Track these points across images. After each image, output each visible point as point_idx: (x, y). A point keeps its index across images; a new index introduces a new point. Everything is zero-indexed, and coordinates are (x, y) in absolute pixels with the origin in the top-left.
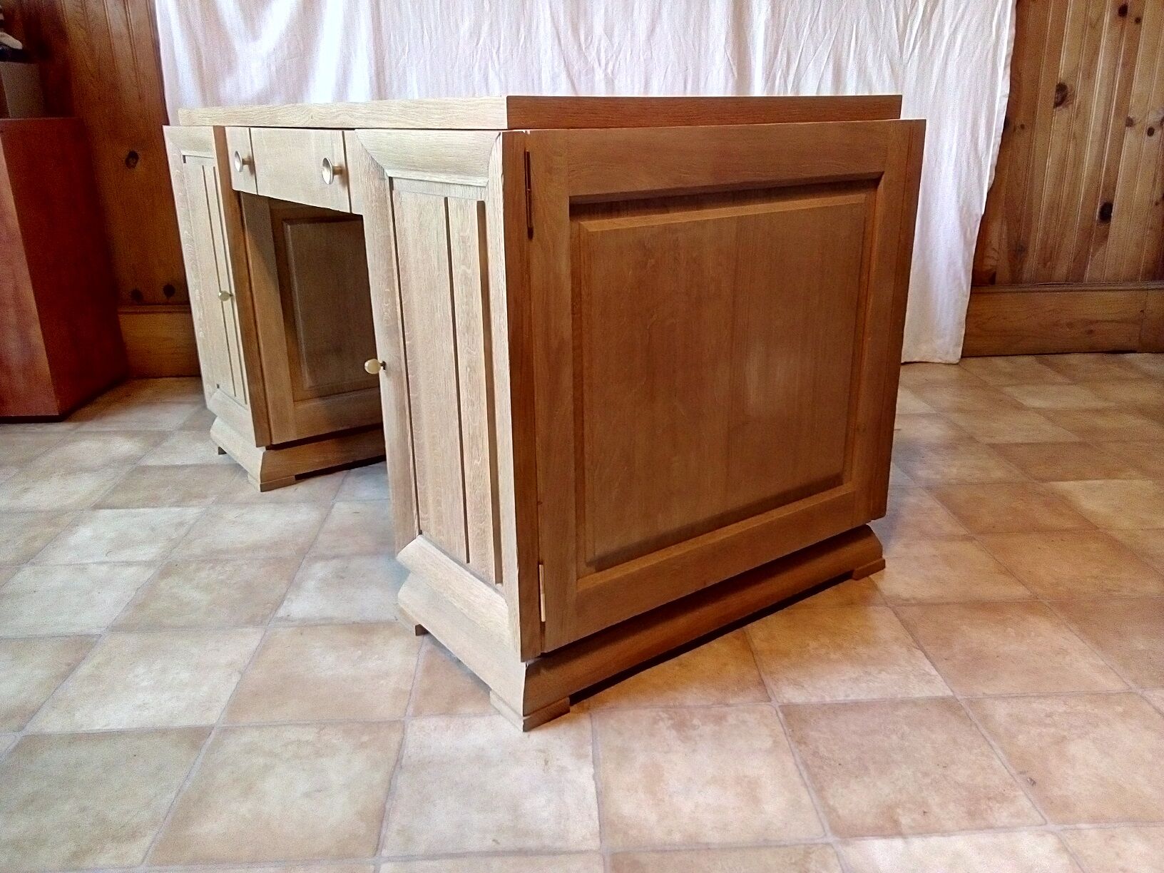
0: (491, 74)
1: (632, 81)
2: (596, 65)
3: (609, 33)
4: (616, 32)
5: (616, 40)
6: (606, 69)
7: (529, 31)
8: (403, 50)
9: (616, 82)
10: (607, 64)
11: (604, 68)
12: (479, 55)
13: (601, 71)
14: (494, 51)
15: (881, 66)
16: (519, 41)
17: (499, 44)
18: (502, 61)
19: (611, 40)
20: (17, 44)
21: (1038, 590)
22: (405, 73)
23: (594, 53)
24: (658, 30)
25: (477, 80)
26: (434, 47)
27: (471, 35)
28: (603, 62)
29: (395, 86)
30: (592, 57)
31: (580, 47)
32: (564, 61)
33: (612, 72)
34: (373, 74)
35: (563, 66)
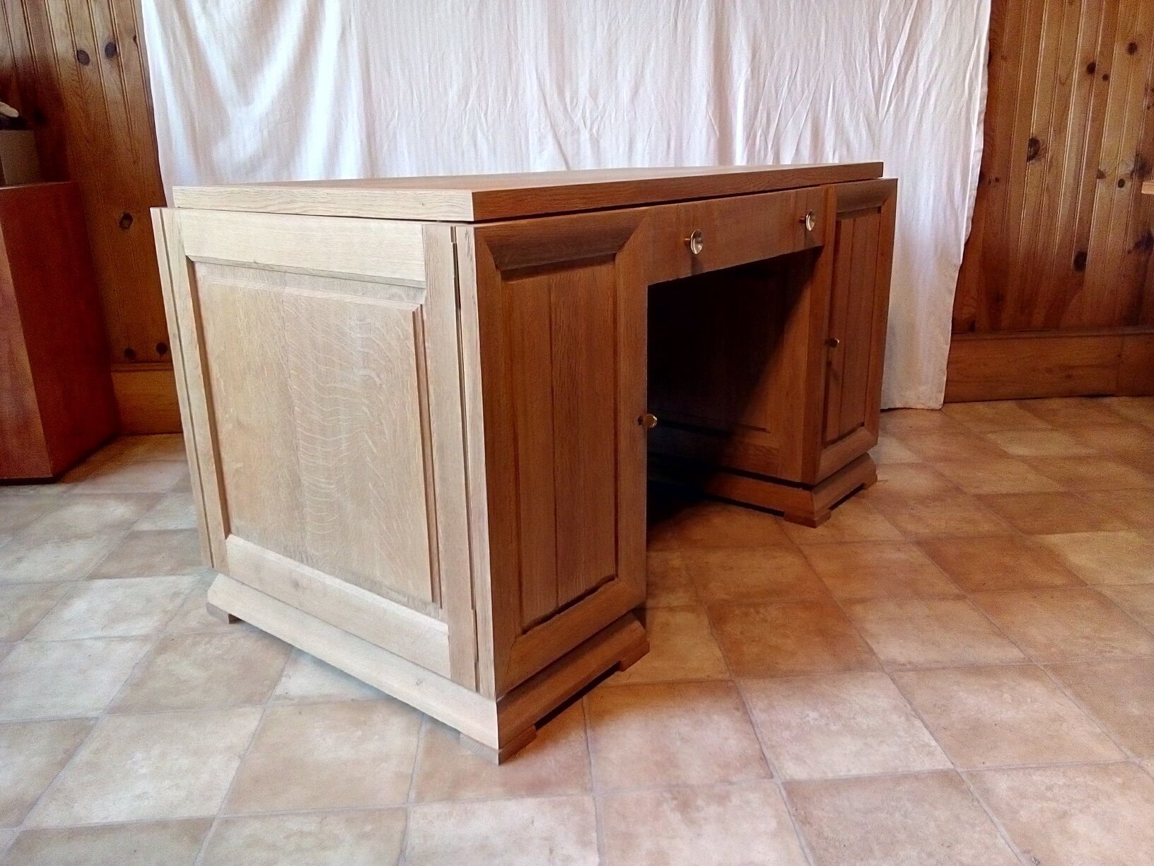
0: (480, 136)
1: (617, 139)
2: (582, 126)
3: (594, 95)
4: (601, 96)
5: (601, 101)
6: (591, 129)
7: (516, 94)
8: (393, 114)
9: (601, 141)
10: (592, 124)
11: (588, 128)
12: (467, 118)
13: (587, 132)
14: (483, 115)
15: (858, 122)
16: (505, 104)
17: (487, 106)
18: (490, 123)
19: (595, 102)
20: (14, 113)
21: (1031, 651)
22: (395, 134)
23: (579, 115)
24: (641, 91)
25: (465, 141)
26: (424, 111)
27: (459, 99)
28: (588, 123)
29: (386, 148)
30: (578, 118)
31: (565, 109)
32: (551, 122)
33: (598, 132)
34: (364, 136)
35: (549, 127)
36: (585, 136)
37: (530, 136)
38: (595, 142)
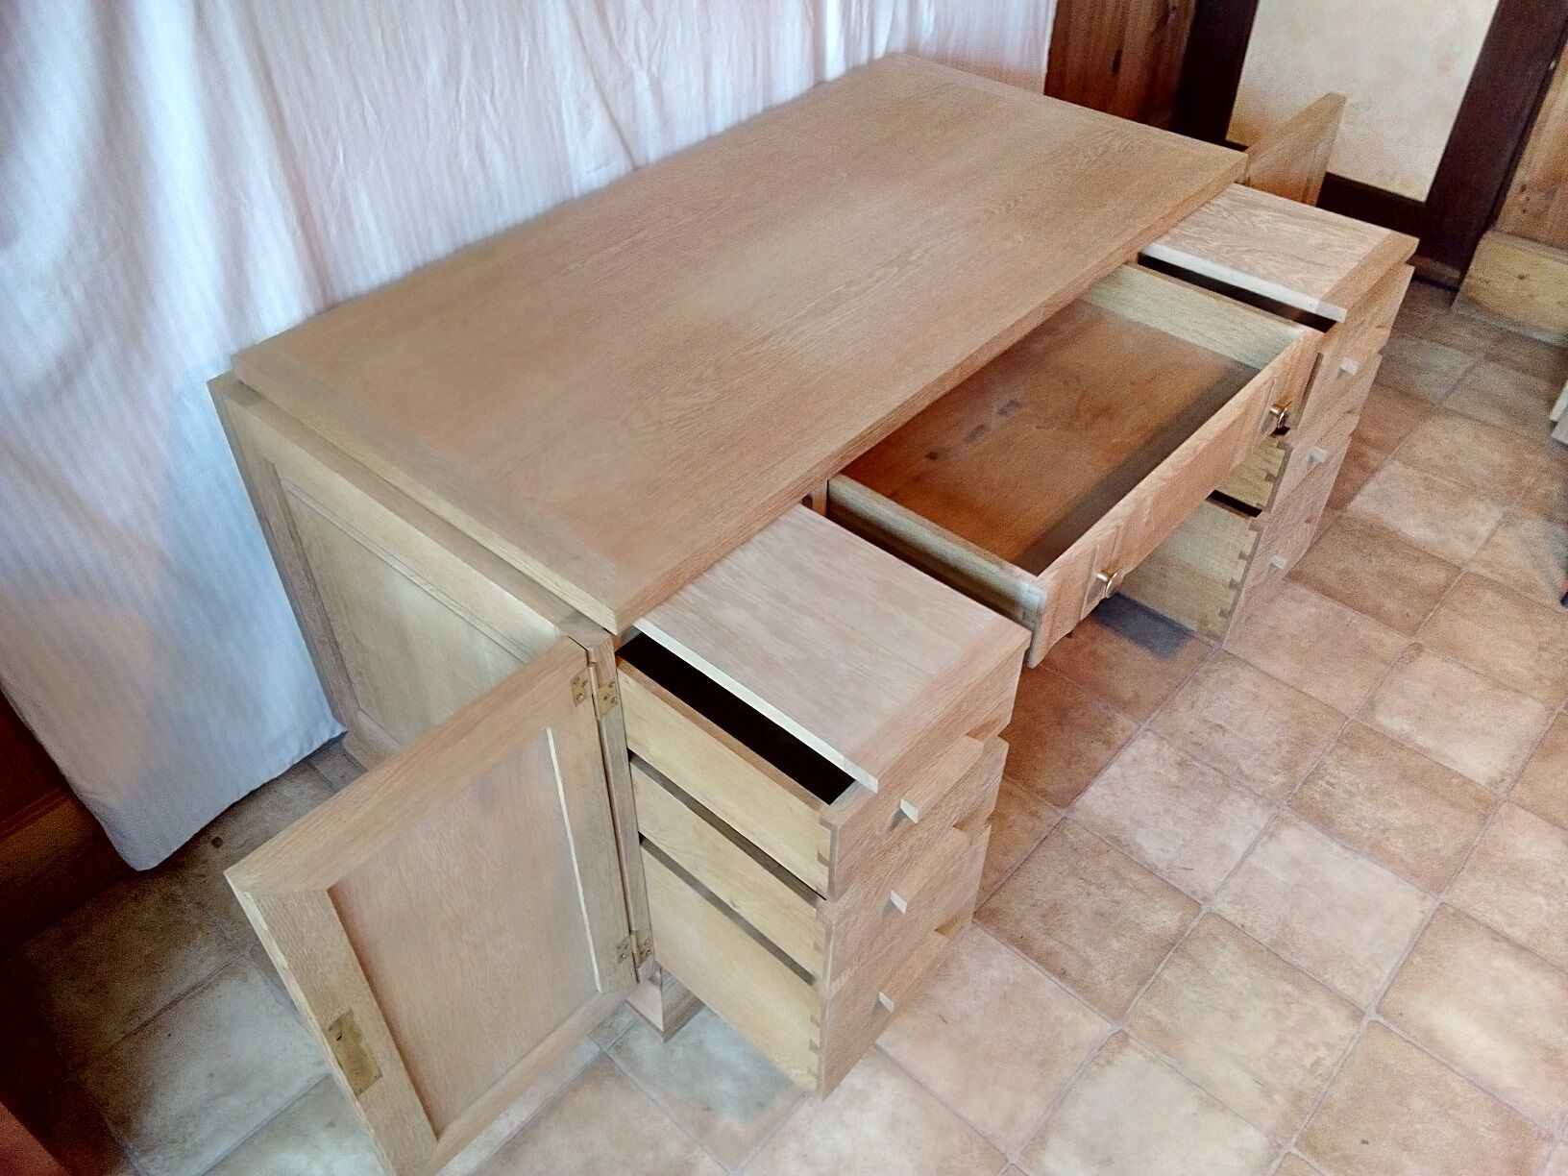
0: (489, 143)
1: (687, 72)
5: (659, 11)
6: (649, 67)
7: (534, 43)
8: (335, 154)
9: (666, 86)
10: (650, 57)
11: (646, 65)
12: (464, 114)
13: (644, 74)
14: (488, 100)
16: (521, 64)
17: (493, 79)
18: (501, 112)
19: (652, 17)
22: (345, 199)
23: (631, 48)
25: (466, 161)
26: (387, 128)
27: (445, 84)
28: (645, 54)
29: (333, 231)
30: (629, 52)
31: (611, 41)
32: (594, 76)
33: (659, 71)
34: (295, 223)
35: (592, 86)
36: (642, 82)
37: (564, 110)
38: (657, 86)
